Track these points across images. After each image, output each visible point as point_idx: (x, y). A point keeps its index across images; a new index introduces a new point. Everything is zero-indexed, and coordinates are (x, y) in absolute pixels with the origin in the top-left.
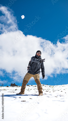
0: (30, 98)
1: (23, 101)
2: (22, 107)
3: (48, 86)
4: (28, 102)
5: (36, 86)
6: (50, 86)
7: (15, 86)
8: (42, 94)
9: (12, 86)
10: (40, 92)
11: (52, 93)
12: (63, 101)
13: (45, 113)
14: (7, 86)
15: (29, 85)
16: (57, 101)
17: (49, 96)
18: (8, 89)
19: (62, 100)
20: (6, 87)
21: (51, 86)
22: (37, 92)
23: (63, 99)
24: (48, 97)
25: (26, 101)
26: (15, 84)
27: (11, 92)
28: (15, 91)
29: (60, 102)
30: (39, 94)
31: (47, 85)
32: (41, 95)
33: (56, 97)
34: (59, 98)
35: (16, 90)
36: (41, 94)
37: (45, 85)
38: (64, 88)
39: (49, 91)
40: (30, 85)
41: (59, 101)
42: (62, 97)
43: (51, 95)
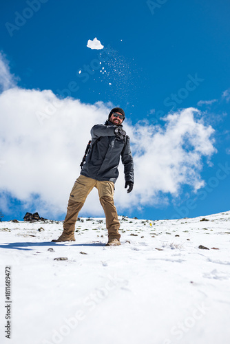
0: (81, 253)
1: (61, 259)
2: (55, 274)
3: (139, 221)
4: (74, 261)
5: (101, 222)
6: (143, 222)
7: (37, 220)
8: (117, 242)
9: (29, 220)
10: (113, 235)
11: (148, 239)
12: (177, 261)
13: (122, 288)
14: (15, 221)
15: (81, 219)
16: (161, 259)
17: (138, 248)
18: (17, 229)
19: (177, 258)
20: (10, 222)
21: (146, 223)
22: (102, 236)
23: (180, 255)
24: (135, 249)
25: (67, 259)
26: (37, 214)
27: (25, 236)
28: (38, 234)
29: (168, 262)
30: (110, 241)
31: (136, 218)
32: (115, 245)
33: (159, 250)
34: (168, 253)
35: (39, 230)
36: (115, 241)
37: (130, 220)
38: (185, 227)
39: (140, 235)
40: (85, 219)
41: (167, 260)
42: (176, 251)
43: (144, 244)
